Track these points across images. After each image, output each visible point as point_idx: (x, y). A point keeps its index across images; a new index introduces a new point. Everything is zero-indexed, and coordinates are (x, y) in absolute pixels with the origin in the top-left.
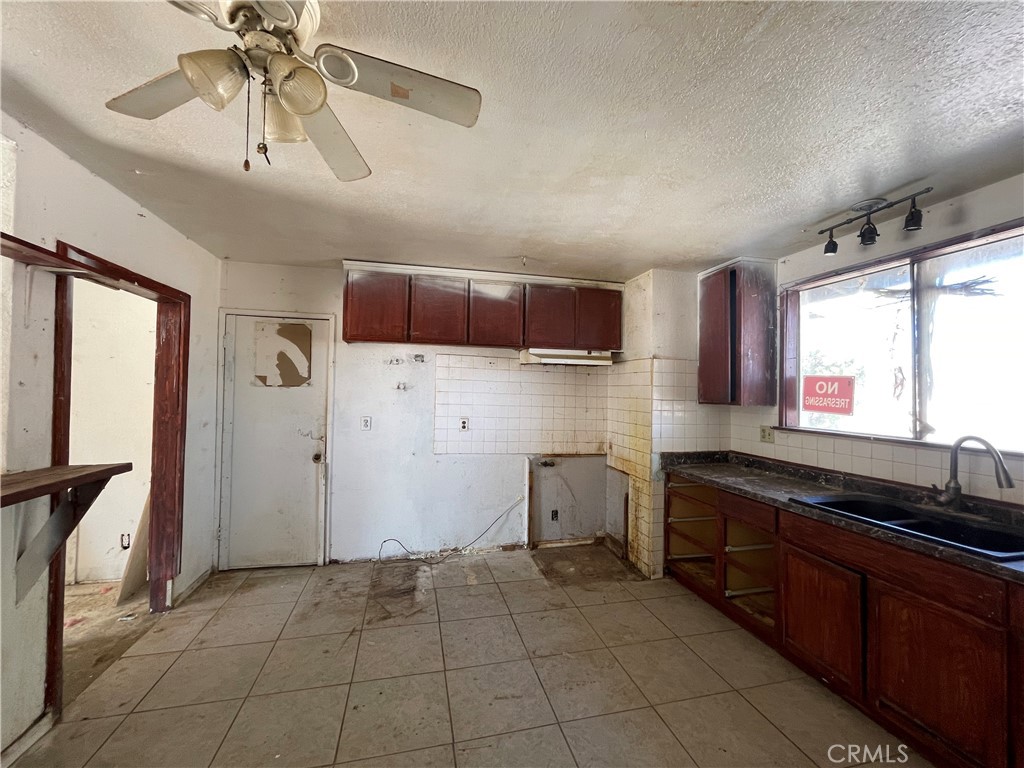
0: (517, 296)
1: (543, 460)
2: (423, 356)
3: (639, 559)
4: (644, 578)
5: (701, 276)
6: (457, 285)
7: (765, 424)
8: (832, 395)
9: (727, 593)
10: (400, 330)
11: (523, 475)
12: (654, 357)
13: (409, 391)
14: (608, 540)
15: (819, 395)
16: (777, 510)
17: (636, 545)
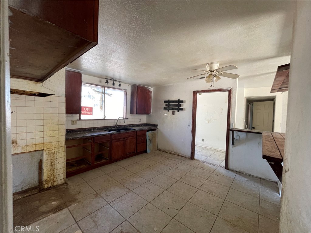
7: (75, 119)
8: (88, 111)
15: (85, 111)
16: (111, 135)
17: (52, 178)
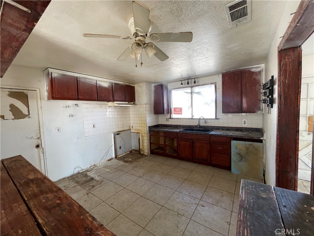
0: (111, 86)
1: (117, 133)
2: (78, 105)
3: (144, 152)
4: (147, 156)
5: (153, 85)
6: (93, 81)
7: (167, 118)
8: (179, 111)
9: (167, 152)
10: (75, 96)
11: (112, 138)
12: (146, 104)
13: (74, 117)
14: (133, 151)
16: (177, 133)
17: (143, 149)
